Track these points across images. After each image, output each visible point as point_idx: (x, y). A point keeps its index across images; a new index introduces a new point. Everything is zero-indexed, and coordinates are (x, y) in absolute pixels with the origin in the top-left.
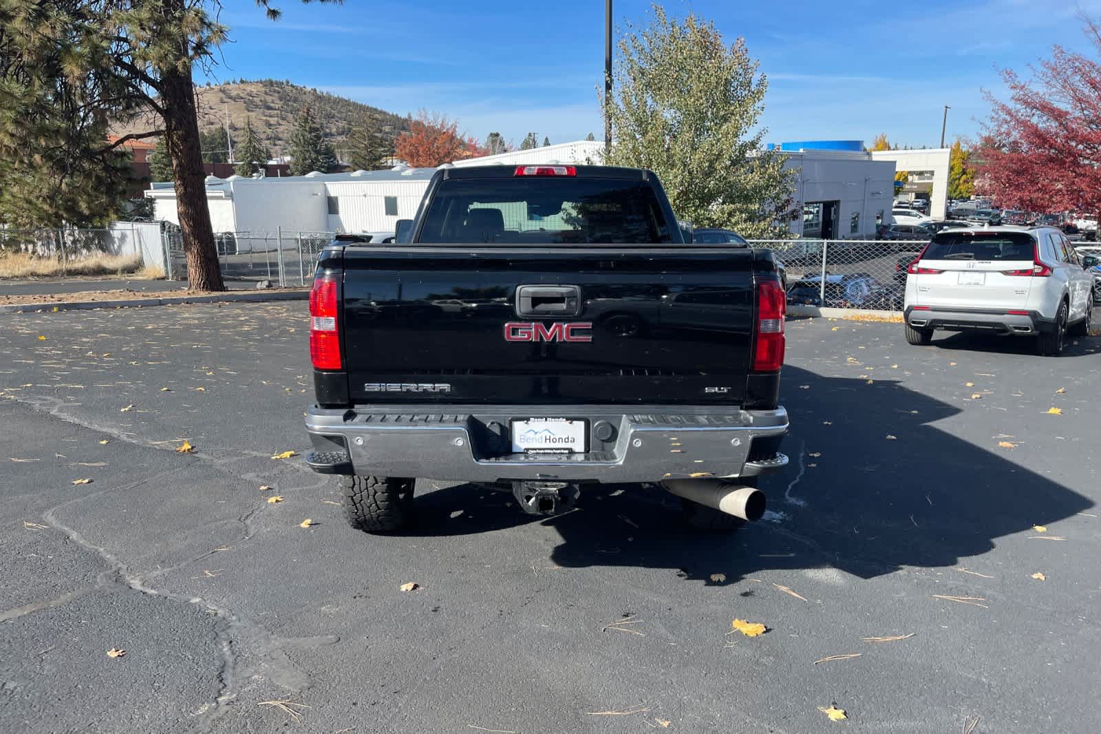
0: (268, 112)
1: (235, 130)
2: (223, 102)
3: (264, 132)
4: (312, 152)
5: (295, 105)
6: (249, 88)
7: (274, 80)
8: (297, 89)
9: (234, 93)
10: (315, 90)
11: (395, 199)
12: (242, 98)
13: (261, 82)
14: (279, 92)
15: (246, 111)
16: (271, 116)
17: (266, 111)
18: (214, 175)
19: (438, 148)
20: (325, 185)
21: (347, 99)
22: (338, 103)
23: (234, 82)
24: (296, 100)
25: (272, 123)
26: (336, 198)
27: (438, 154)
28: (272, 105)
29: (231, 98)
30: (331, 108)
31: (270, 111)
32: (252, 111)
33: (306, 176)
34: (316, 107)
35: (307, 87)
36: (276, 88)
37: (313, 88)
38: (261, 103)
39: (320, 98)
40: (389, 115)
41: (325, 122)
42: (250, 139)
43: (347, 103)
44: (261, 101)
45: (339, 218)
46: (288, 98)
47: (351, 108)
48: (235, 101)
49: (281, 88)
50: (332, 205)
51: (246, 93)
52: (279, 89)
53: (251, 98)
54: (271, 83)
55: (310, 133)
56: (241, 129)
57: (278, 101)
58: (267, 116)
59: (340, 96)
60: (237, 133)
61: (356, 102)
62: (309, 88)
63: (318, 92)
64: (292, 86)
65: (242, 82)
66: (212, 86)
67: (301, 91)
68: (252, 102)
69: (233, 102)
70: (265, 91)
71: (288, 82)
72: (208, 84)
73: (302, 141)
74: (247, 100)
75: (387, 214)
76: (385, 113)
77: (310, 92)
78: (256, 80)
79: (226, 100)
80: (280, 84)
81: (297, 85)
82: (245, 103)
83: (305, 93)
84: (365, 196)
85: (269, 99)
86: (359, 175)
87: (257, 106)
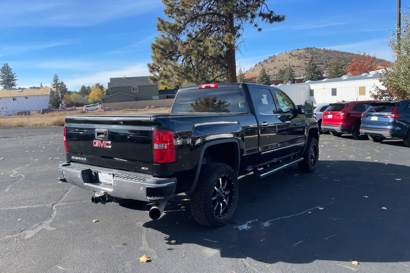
0: (306, 59)
1: (294, 67)
2: (290, 58)
3: (304, 67)
4: (313, 73)
5: (316, 55)
6: (300, 52)
7: (309, 48)
8: (318, 50)
9: (294, 54)
10: (325, 49)
11: (336, 89)
12: (297, 55)
13: (304, 49)
14: (310, 52)
15: (298, 60)
16: (307, 61)
17: (305, 59)
18: (274, 84)
19: (365, 67)
20: (309, 85)
21: (337, 50)
22: (334, 52)
23: (295, 50)
24: (317, 54)
25: (307, 63)
26: (313, 90)
27: (364, 69)
28: (308, 57)
29: (293, 56)
30: (331, 55)
31: (307, 59)
32: (300, 60)
33: (306, 82)
34: (324, 55)
35: (321, 48)
36: (310, 50)
37: (324, 48)
38: (303, 56)
39: (326, 51)
40: (355, 54)
41: (327, 60)
42: (290, 70)
43: (337, 52)
44: (304, 56)
45: (314, 97)
46: (314, 53)
47: (339, 54)
48: (295, 57)
49: (312, 50)
50: (311, 93)
51: (298, 53)
52: (311, 51)
53: (300, 55)
54: (308, 49)
55: (312, 66)
56: (295, 67)
57: (310, 55)
58: (305, 61)
59: (335, 50)
60: (294, 68)
61: (341, 51)
62: (322, 49)
63: (326, 49)
64: (316, 49)
65: (298, 50)
66: (287, 53)
67: (319, 50)
68: (300, 56)
69: (294, 57)
70: (306, 52)
71: (314, 47)
72: (286, 52)
73: (309, 69)
74: (299, 56)
75: (332, 95)
76: (353, 54)
77: (322, 50)
78: (302, 48)
79: (291, 57)
80: (311, 49)
81: (318, 48)
82: (298, 57)
83: (321, 51)
84: (324, 89)
85: (307, 54)
86: (325, 81)
87: (302, 58)
